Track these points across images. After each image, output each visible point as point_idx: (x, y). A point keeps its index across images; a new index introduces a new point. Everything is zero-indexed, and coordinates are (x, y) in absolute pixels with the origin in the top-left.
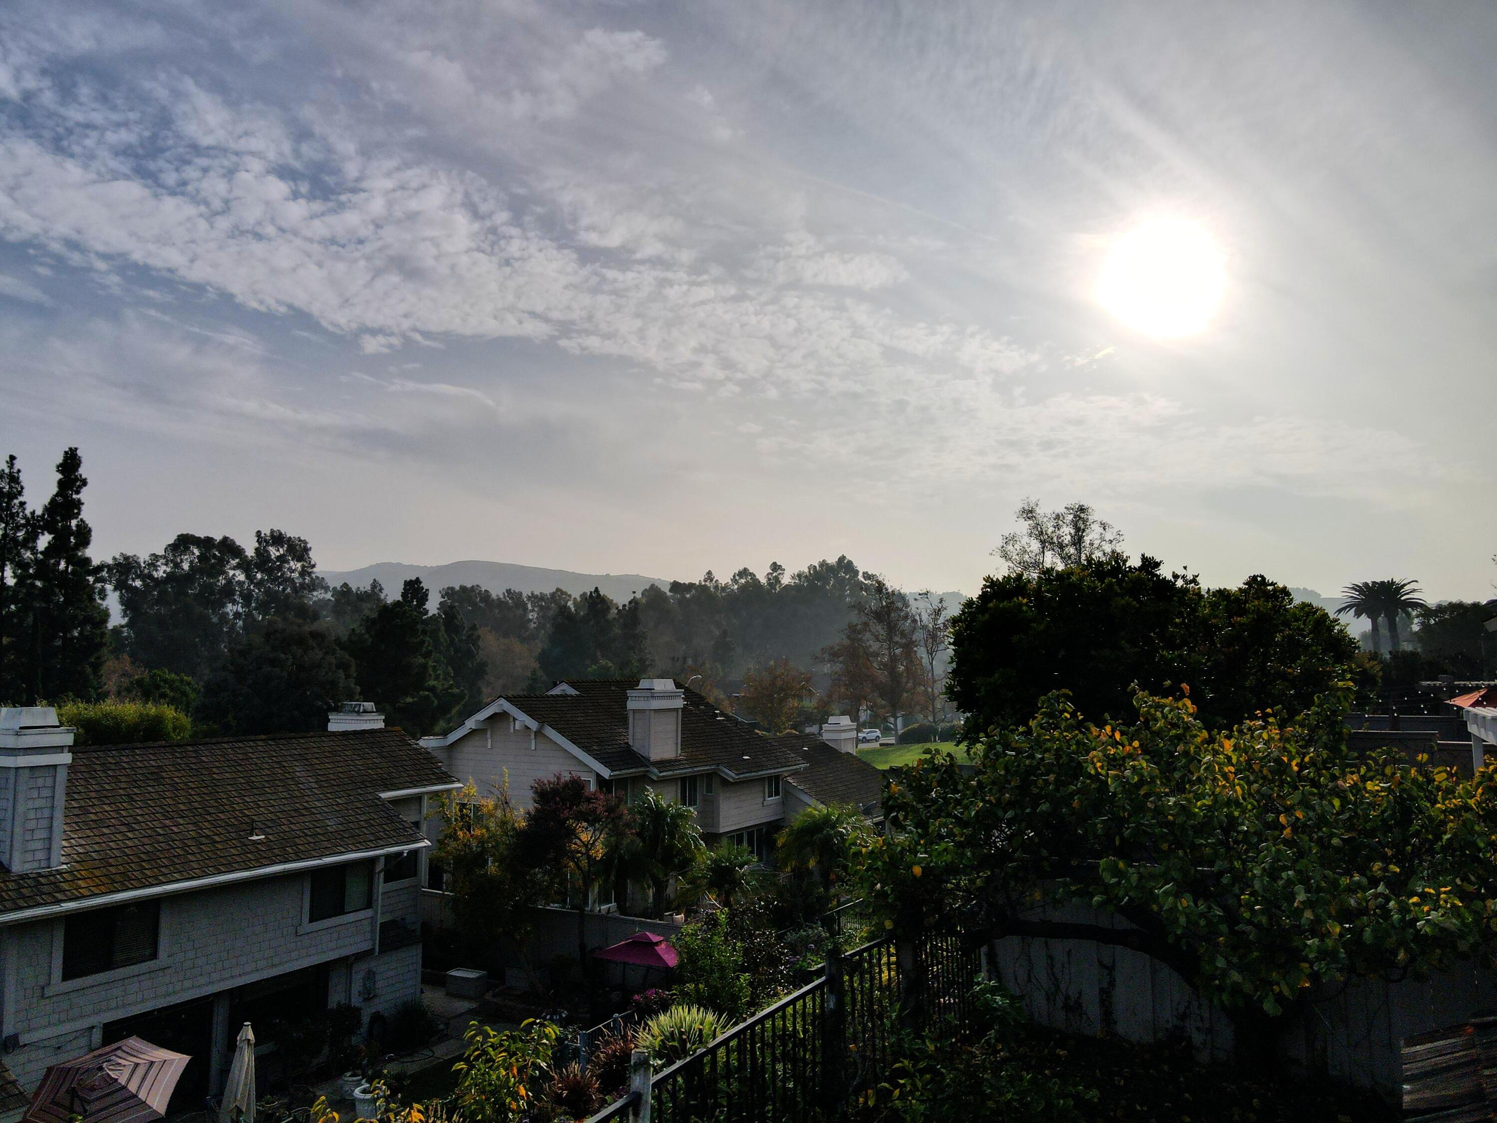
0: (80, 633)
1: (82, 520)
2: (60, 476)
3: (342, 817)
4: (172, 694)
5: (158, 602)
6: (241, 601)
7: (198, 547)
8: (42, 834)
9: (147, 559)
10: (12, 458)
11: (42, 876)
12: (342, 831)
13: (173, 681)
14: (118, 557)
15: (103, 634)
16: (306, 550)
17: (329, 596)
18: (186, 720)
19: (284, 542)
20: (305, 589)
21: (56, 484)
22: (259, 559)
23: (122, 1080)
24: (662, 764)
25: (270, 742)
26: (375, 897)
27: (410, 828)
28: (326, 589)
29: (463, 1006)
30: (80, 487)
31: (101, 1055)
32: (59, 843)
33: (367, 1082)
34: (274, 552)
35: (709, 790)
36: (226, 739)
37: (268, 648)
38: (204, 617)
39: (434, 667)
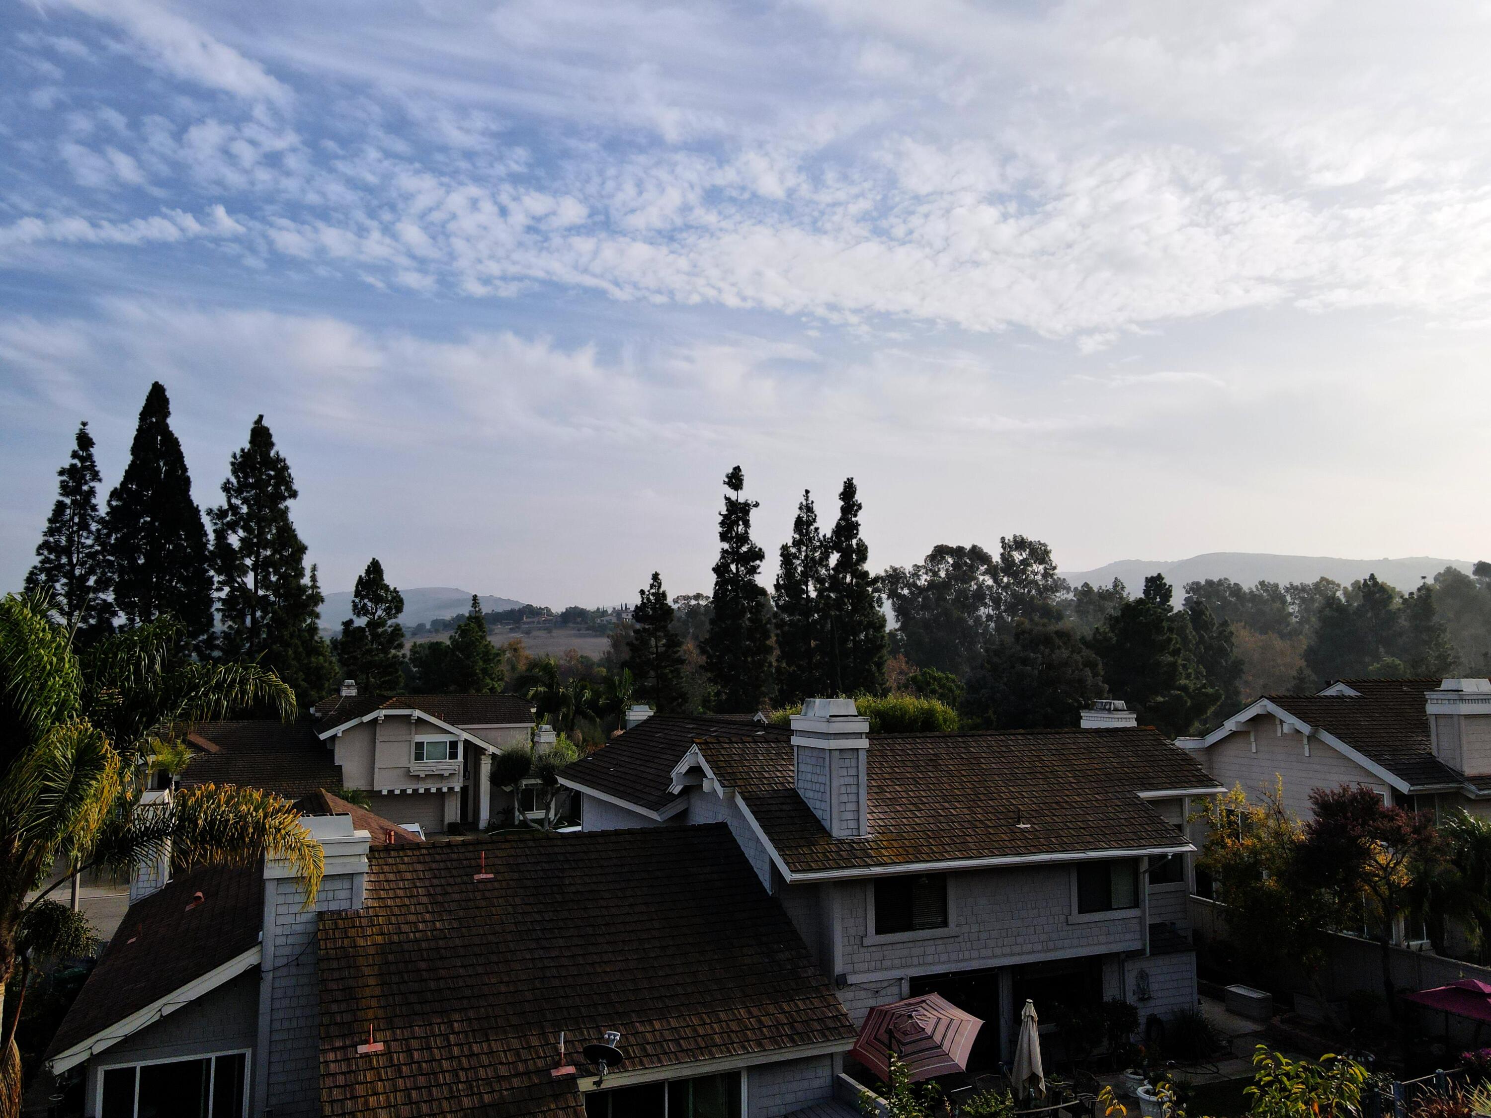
0: (866, 636)
1: (860, 539)
2: (842, 503)
3: (1102, 813)
4: (940, 691)
5: (924, 607)
6: (991, 604)
7: (952, 556)
8: (851, 807)
9: (911, 570)
10: (807, 492)
11: (855, 843)
12: (1103, 827)
13: (940, 679)
14: (888, 569)
15: (883, 637)
16: (1047, 552)
17: (1071, 596)
18: (952, 713)
19: (1025, 546)
20: (1048, 590)
21: (839, 511)
22: (1004, 563)
23: (929, 1031)
24: (1482, 781)
25: (1029, 737)
26: (1141, 896)
27: (1172, 830)
28: (1068, 589)
29: (1248, 1026)
30: (857, 511)
31: (910, 1005)
32: (865, 816)
33: (1149, 1083)
34: (1017, 556)
36: (989, 732)
37: (1019, 648)
38: (961, 620)
39: (1184, 666)
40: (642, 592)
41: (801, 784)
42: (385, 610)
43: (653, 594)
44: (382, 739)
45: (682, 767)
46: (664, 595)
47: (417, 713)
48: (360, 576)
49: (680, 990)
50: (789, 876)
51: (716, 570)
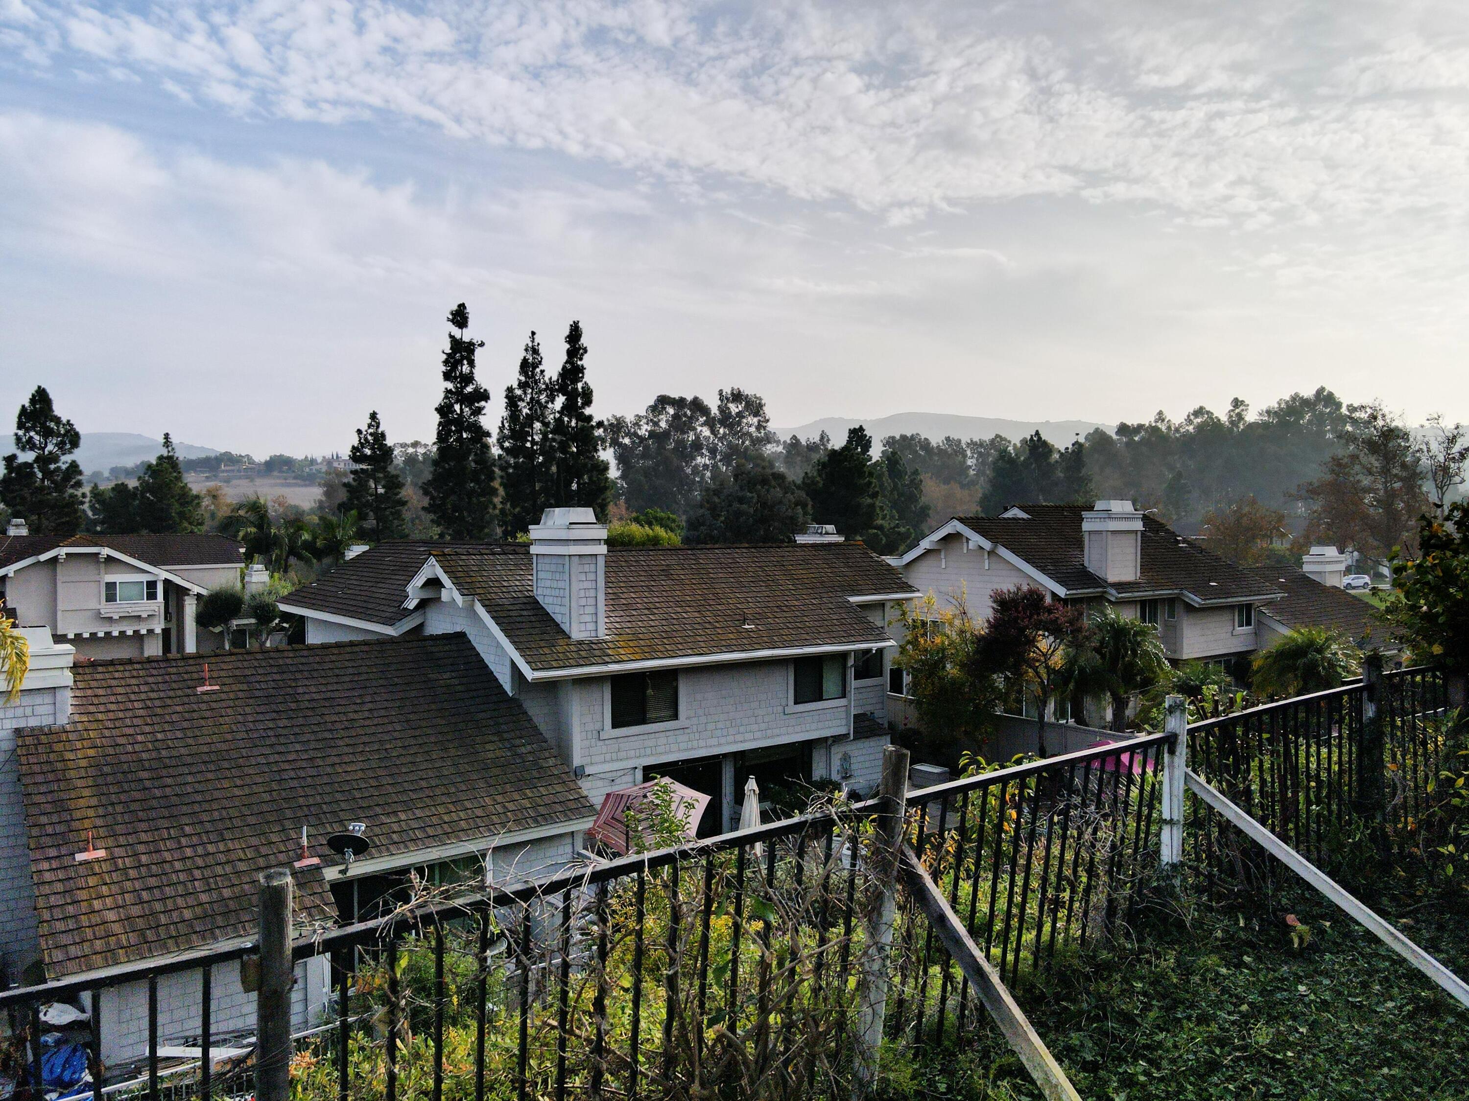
0: (590, 479)
1: (585, 383)
2: (568, 346)
5: (645, 456)
6: (708, 454)
7: (673, 407)
8: (590, 610)
9: (633, 419)
10: (533, 333)
11: (593, 643)
12: (818, 626)
13: (662, 518)
15: (605, 483)
16: (761, 406)
17: (780, 449)
18: (676, 539)
19: (742, 399)
20: (760, 442)
21: (565, 354)
22: (722, 416)
24: (1120, 586)
26: (848, 689)
27: (878, 629)
28: (778, 442)
30: (582, 355)
32: (602, 620)
34: (734, 408)
35: (1172, 615)
36: (717, 546)
37: (737, 488)
38: (680, 469)
39: (881, 508)
40: (359, 432)
41: (540, 591)
42: (56, 445)
43: (371, 434)
44: (65, 579)
45: (419, 580)
46: (383, 435)
47: (106, 551)
48: (23, 406)
49: (424, 784)
50: (530, 675)
51: (440, 410)
